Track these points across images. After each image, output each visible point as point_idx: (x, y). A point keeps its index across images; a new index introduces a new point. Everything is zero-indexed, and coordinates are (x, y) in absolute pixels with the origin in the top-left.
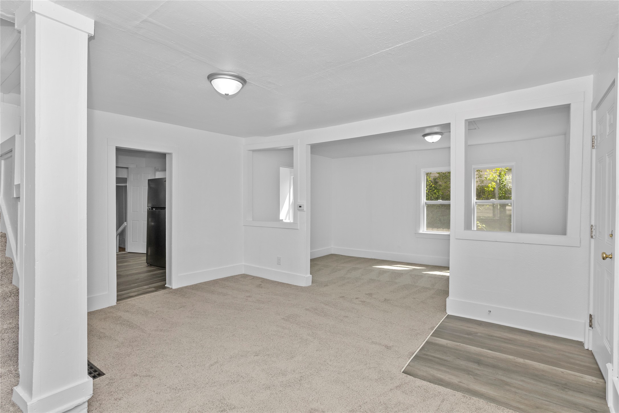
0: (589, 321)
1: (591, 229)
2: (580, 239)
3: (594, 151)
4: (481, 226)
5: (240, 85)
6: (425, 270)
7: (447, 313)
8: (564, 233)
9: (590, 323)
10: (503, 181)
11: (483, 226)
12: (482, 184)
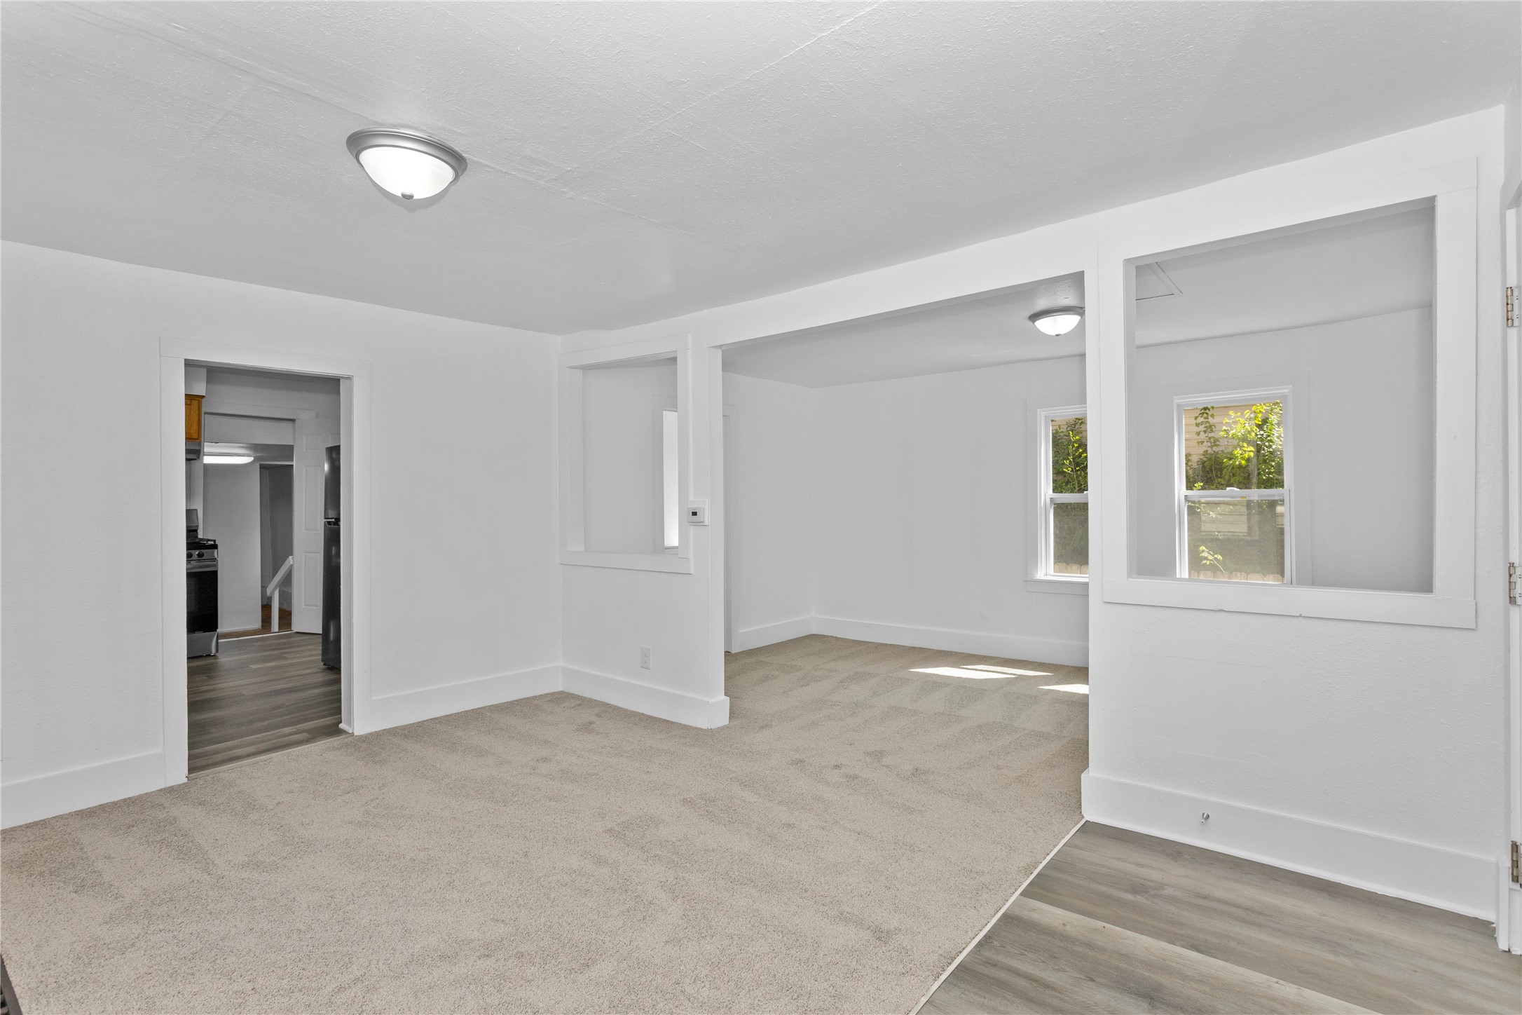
0: (1509, 864)
1: (1510, 575)
2: (1476, 604)
3: (1513, 333)
4: (1210, 557)
5: (447, 173)
6: (1048, 681)
7: (1083, 817)
8: (1426, 586)
9: (1515, 869)
10: (1270, 441)
11: (1216, 559)
12: (1215, 448)
